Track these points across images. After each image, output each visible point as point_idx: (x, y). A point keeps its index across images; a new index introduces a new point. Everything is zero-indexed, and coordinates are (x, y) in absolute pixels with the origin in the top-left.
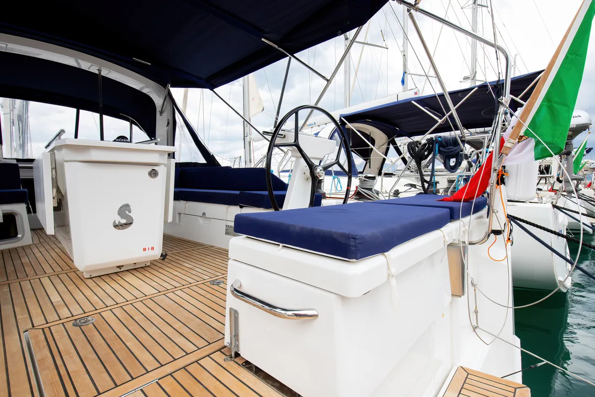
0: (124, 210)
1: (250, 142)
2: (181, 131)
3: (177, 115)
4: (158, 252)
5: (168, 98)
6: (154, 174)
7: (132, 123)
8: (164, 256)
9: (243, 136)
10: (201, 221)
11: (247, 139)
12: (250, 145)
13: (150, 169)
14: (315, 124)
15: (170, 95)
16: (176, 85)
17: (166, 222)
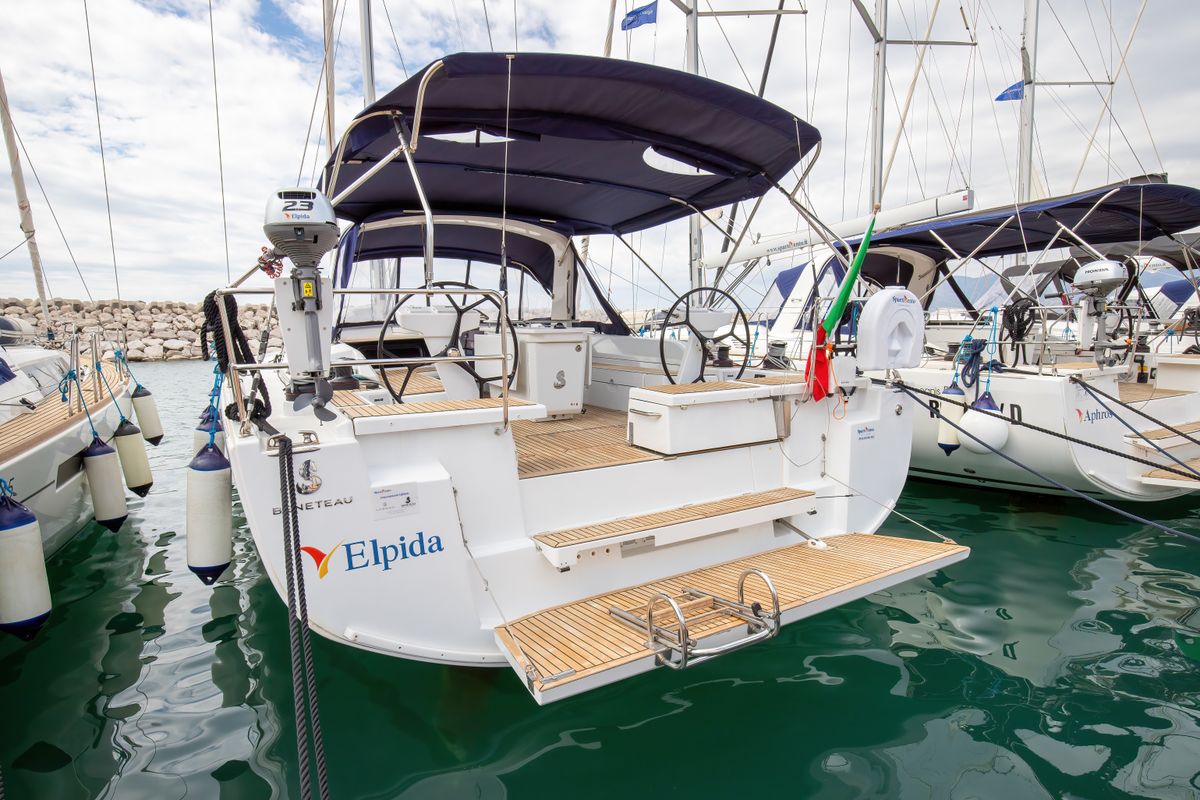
0: (561, 375)
1: (700, 270)
2: (583, 284)
3: (579, 267)
4: (580, 407)
5: (570, 249)
6: (579, 349)
7: (524, 271)
8: (584, 411)
9: (689, 259)
10: (609, 387)
11: (696, 264)
12: (700, 274)
13: (576, 345)
14: (806, 242)
15: (571, 245)
16: (578, 232)
17: (586, 384)
